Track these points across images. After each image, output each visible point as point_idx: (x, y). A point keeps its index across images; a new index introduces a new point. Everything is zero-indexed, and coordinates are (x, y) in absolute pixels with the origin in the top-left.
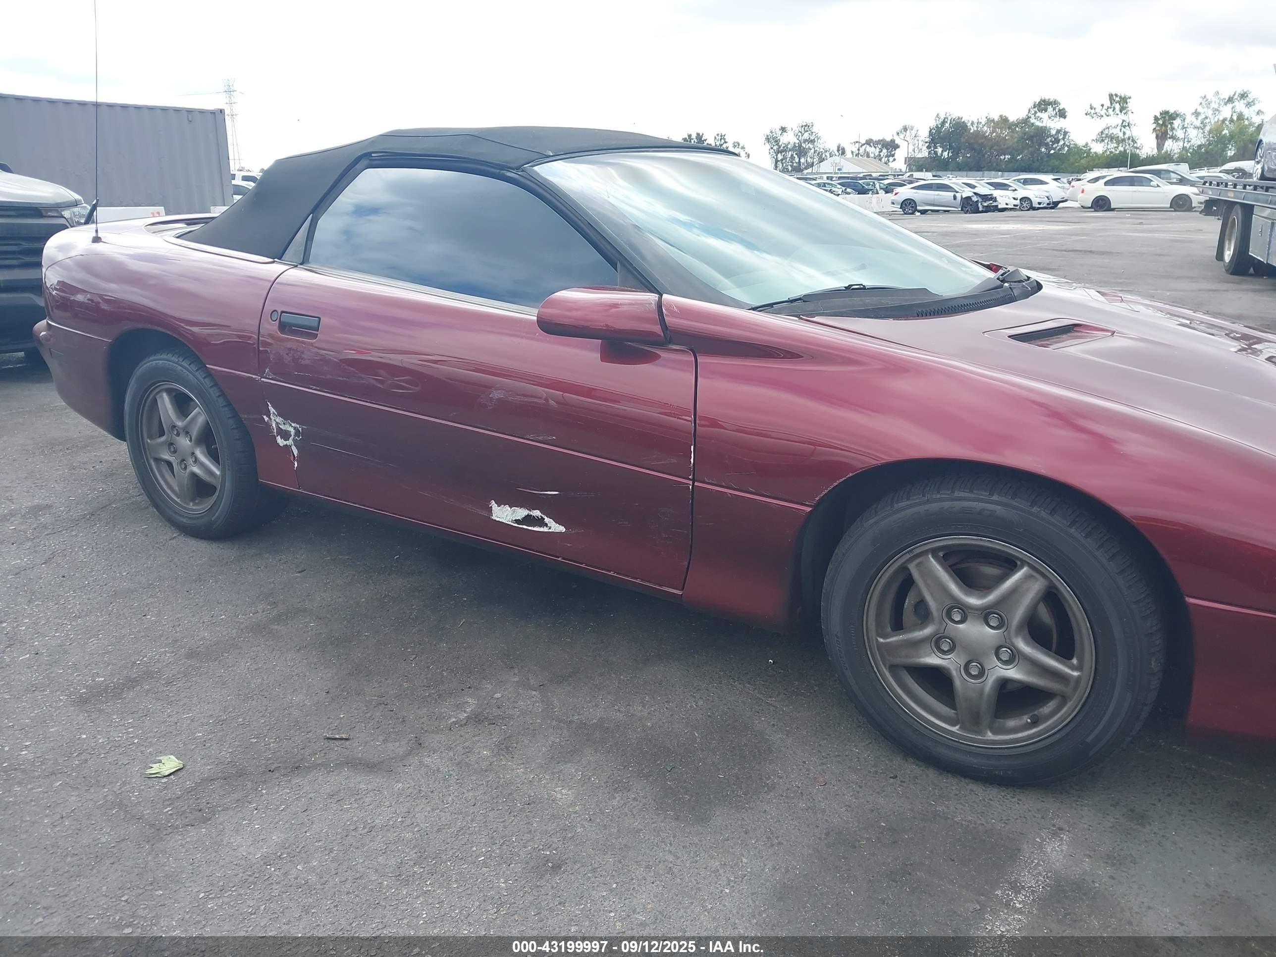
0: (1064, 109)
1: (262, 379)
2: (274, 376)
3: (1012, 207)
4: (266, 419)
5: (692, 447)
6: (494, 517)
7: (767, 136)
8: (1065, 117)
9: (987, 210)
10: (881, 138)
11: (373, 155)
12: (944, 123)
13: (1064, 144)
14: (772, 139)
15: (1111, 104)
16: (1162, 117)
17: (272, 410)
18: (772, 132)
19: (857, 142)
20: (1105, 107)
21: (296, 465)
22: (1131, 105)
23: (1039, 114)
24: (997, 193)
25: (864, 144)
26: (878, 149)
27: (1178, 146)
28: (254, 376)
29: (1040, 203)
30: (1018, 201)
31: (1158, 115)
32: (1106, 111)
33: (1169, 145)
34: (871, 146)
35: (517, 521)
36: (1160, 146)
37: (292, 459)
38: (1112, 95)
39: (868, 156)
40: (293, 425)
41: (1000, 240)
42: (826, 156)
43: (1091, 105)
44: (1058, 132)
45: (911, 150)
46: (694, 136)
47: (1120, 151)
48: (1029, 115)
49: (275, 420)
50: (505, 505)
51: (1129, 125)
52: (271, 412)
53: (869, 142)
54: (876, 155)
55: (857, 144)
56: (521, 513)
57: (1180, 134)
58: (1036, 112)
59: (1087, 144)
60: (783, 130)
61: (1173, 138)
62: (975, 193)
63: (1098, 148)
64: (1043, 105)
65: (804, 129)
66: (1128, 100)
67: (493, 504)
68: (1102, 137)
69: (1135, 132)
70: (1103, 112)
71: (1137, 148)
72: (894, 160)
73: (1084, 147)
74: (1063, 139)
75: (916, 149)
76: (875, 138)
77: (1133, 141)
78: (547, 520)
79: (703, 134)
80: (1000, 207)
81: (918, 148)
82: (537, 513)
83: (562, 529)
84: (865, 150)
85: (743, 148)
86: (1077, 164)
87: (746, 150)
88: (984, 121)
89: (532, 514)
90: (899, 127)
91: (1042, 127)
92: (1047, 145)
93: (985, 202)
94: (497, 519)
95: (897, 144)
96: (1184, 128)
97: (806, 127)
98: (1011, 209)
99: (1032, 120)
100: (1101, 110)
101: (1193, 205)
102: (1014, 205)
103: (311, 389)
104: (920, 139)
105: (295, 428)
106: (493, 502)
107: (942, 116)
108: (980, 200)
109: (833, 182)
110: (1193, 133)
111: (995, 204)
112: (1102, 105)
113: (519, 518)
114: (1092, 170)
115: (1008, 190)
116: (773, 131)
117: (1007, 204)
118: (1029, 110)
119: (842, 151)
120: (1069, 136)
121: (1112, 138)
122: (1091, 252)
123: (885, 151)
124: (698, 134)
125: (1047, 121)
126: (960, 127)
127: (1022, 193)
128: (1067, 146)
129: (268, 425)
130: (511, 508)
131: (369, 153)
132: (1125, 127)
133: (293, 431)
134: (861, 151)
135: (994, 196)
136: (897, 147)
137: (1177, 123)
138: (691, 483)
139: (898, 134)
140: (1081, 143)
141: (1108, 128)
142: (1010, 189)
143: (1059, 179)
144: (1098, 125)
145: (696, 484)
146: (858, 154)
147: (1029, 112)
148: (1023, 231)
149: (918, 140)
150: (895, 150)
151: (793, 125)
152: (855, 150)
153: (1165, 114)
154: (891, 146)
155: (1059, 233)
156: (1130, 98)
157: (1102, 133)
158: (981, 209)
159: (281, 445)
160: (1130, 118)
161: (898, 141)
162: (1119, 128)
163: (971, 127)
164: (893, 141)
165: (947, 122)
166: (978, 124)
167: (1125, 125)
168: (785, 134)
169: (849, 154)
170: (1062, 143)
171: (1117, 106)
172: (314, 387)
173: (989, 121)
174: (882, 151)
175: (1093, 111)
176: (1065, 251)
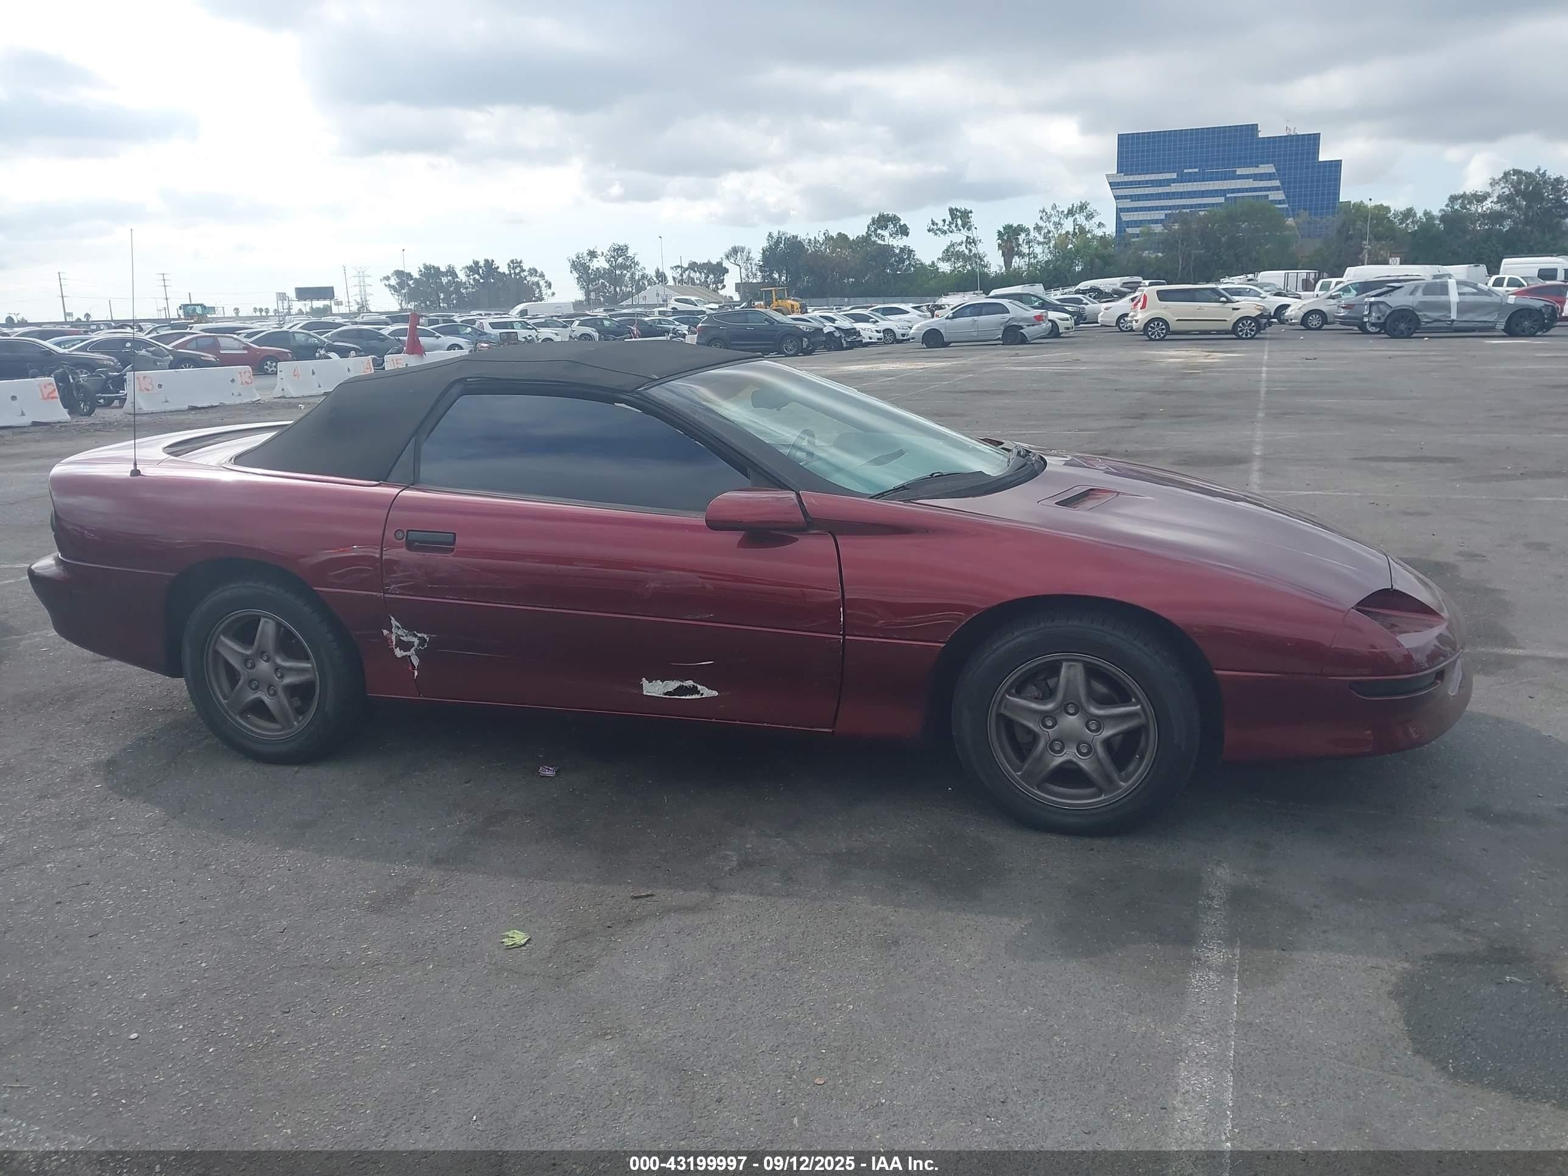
0: (905, 225)
1: (386, 595)
2: (402, 591)
3: (876, 341)
4: (385, 632)
5: (841, 609)
6: (645, 693)
7: (573, 262)
8: (907, 235)
9: (852, 346)
10: (706, 262)
11: (468, 380)
12: (778, 242)
13: (910, 264)
14: (579, 267)
15: (953, 219)
16: (1006, 233)
17: (394, 622)
18: (578, 257)
19: (678, 266)
20: (947, 223)
21: (416, 674)
22: (974, 219)
23: (879, 231)
24: (859, 326)
25: (687, 269)
26: (703, 275)
27: (1025, 262)
28: (374, 593)
29: (903, 335)
30: (882, 334)
31: (1002, 230)
32: (948, 227)
33: (1017, 262)
34: (696, 272)
35: (667, 693)
36: (1008, 263)
37: (410, 668)
38: (952, 209)
39: (693, 283)
40: (419, 635)
41: (889, 384)
42: (643, 283)
43: (932, 220)
44: (902, 250)
45: (743, 276)
46: (482, 263)
47: (968, 270)
48: (870, 232)
49: (396, 631)
50: (656, 680)
51: (973, 242)
52: (394, 626)
53: (693, 266)
54: (703, 280)
55: (679, 269)
56: (673, 685)
57: (1025, 249)
58: (876, 230)
59: (933, 263)
60: (592, 254)
61: (1021, 255)
62: (836, 328)
63: (945, 267)
64: (882, 221)
65: (617, 253)
66: (970, 215)
67: (645, 682)
68: (950, 254)
69: (980, 249)
70: (946, 228)
71: (986, 266)
72: (724, 287)
73: (930, 266)
74: (908, 258)
75: (750, 274)
76: (700, 260)
77: (980, 258)
78: (699, 687)
79: (493, 261)
80: (864, 341)
81: (752, 273)
82: (689, 683)
83: (715, 693)
84: (689, 275)
85: (542, 276)
86: (926, 286)
87: (546, 278)
88: (821, 239)
89: (684, 684)
90: (728, 248)
91: (884, 245)
92: (892, 265)
93: (849, 337)
94: (648, 694)
95: (725, 268)
96: (1028, 242)
97: (620, 251)
98: (875, 343)
99: (874, 238)
100: (944, 226)
101: (1060, 331)
102: (878, 339)
103: (447, 599)
104: (753, 262)
105: (420, 638)
106: (644, 679)
107: (775, 235)
108: (843, 335)
109: (669, 318)
110: (1038, 250)
111: (859, 339)
112: (944, 221)
113: (671, 690)
114: (948, 295)
115: (869, 322)
116: (580, 256)
117: (870, 338)
118: (868, 227)
119: (661, 277)
120: (914, 256)
121: (959, 255)
122: (986, 392)
123: (711, 276)
124: (487, 261)
125: (888, 238)
126: (795, 245)
127: (884, 324)
128: (913, 265)
129: (386, 640)
130: (663, 681)
131: (463, 378)
132: (970, 243)
133: (416, 641)
134: (685, 277)
135: (858, 329)
136: (727, 271)
137: (1022, 237)
138: (841, 637)
139: (727, 257)
140: (928, 262)
141: (953, 245)
142: (871, 320)
143: (919, 307)
144: (943, 242)
145: (847, 637)
146: (682, 280)
147: (868, 230)
148: (904, 371)
149: (751, 264)
150: (723, 275)
151: (603, 247)
152: (677, 276)
153: (1008, 228)
154: (718, 271)
155: (942, 370)
156: (971, 212)
157: (947, 250)
158: (845, 346)
159: (399, 656)
160: (973, 234)
161: (726, 264)
162: (964, 245)
163: (809, 247)
164: (720, 264)
165: (781, 242)
166: (815, 243)
167: (970, 241)
168: (595, 259)
169: (671, 282)
170: (907, 263)
171: (959, 222)
172: (451, 597)
173: (828, 238)
174: (709, 276)
175: (935, 227)
176: (962, 393)
